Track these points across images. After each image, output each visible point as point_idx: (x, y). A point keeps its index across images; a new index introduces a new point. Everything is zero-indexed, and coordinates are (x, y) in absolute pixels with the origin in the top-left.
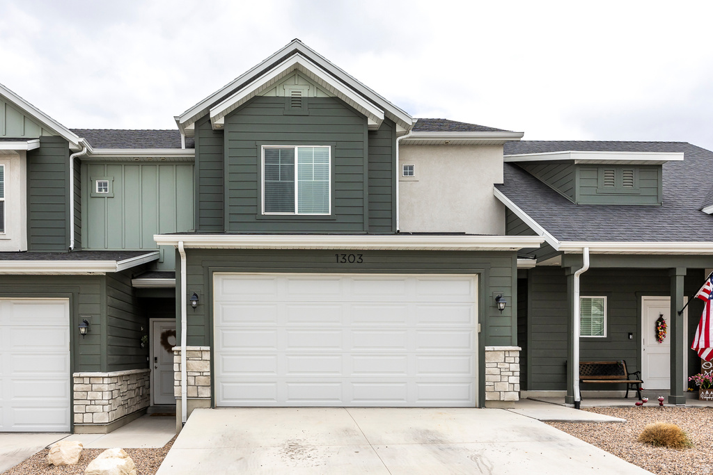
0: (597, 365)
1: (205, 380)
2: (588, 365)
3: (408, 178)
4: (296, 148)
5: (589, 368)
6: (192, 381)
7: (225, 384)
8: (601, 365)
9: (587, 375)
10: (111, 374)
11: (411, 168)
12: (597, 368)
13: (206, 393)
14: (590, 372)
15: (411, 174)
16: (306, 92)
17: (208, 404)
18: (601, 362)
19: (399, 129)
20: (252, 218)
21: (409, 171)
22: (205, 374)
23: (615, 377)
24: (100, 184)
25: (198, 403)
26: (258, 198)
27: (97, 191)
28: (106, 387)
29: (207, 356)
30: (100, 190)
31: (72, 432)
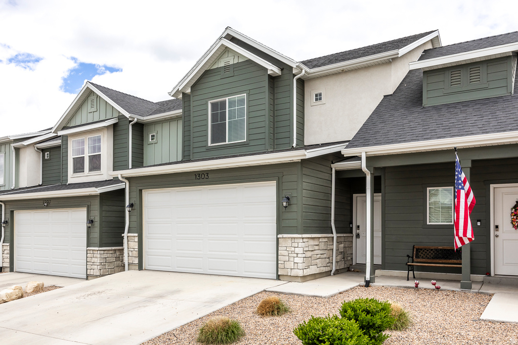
0: (441, 249)
1: (136, 254)
2: (432, 250)
3: (319, 102)
4: (227, 99)
5: (432, 252)
6: (130, 254)
7: (149, 256)
8: (445, 250)
9: (428, 258)
10: (101, 249)
11: (320, 95)
12: (440, 252)
13: (136, 261)
14: (432, 256)
15: (320, 99)
16: (232, 61)
17: (137, 267)
18: (445, 247)
19: (294, 72)
20: (204, 149)
21: (318, 97)
22: (135, 250)
23: (455, 261)
24: (152, 136)
25: (133, 267)
26: (207, 136)
27: (150, 141)
28: (98, 256)
29: (136, 239)
30: (152, 139)
31: (87, 279)
